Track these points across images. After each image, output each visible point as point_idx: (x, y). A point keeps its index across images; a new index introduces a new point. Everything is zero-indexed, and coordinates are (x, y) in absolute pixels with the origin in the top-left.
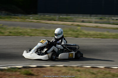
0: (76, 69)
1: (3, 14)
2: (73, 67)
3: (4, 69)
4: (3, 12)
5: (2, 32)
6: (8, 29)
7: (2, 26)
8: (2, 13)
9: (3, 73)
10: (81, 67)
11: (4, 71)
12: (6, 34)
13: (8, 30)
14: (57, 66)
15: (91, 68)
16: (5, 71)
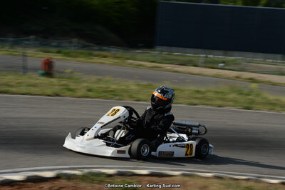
0: (244, 184)
1: (74, 46)
2: (238, 179)
3: (74, 175)
4: (75, 40)
5: (72, 87)
6: (84, 81)
7: (71, 73)
8: (71, 42)
9: (71, 183)
10: (257, 181)
11: (73, 179)
12: (80, 94)
13: (85, 84)
14: (198, 176)
15: (282, 186)
16: (77, 179)
